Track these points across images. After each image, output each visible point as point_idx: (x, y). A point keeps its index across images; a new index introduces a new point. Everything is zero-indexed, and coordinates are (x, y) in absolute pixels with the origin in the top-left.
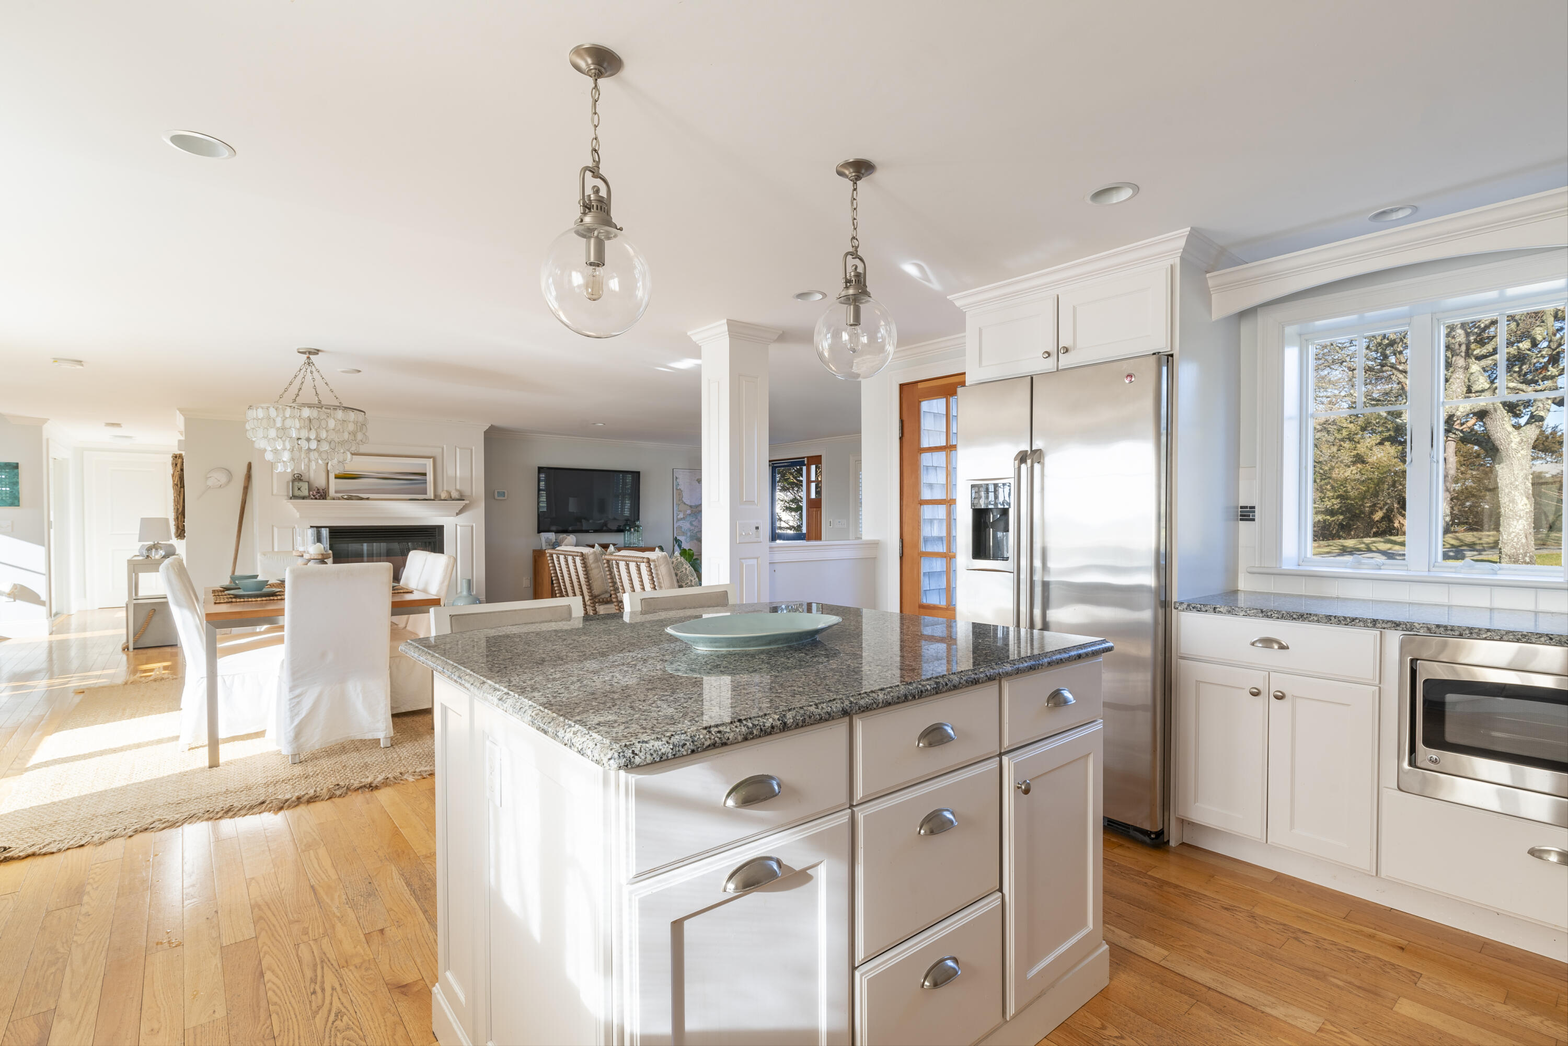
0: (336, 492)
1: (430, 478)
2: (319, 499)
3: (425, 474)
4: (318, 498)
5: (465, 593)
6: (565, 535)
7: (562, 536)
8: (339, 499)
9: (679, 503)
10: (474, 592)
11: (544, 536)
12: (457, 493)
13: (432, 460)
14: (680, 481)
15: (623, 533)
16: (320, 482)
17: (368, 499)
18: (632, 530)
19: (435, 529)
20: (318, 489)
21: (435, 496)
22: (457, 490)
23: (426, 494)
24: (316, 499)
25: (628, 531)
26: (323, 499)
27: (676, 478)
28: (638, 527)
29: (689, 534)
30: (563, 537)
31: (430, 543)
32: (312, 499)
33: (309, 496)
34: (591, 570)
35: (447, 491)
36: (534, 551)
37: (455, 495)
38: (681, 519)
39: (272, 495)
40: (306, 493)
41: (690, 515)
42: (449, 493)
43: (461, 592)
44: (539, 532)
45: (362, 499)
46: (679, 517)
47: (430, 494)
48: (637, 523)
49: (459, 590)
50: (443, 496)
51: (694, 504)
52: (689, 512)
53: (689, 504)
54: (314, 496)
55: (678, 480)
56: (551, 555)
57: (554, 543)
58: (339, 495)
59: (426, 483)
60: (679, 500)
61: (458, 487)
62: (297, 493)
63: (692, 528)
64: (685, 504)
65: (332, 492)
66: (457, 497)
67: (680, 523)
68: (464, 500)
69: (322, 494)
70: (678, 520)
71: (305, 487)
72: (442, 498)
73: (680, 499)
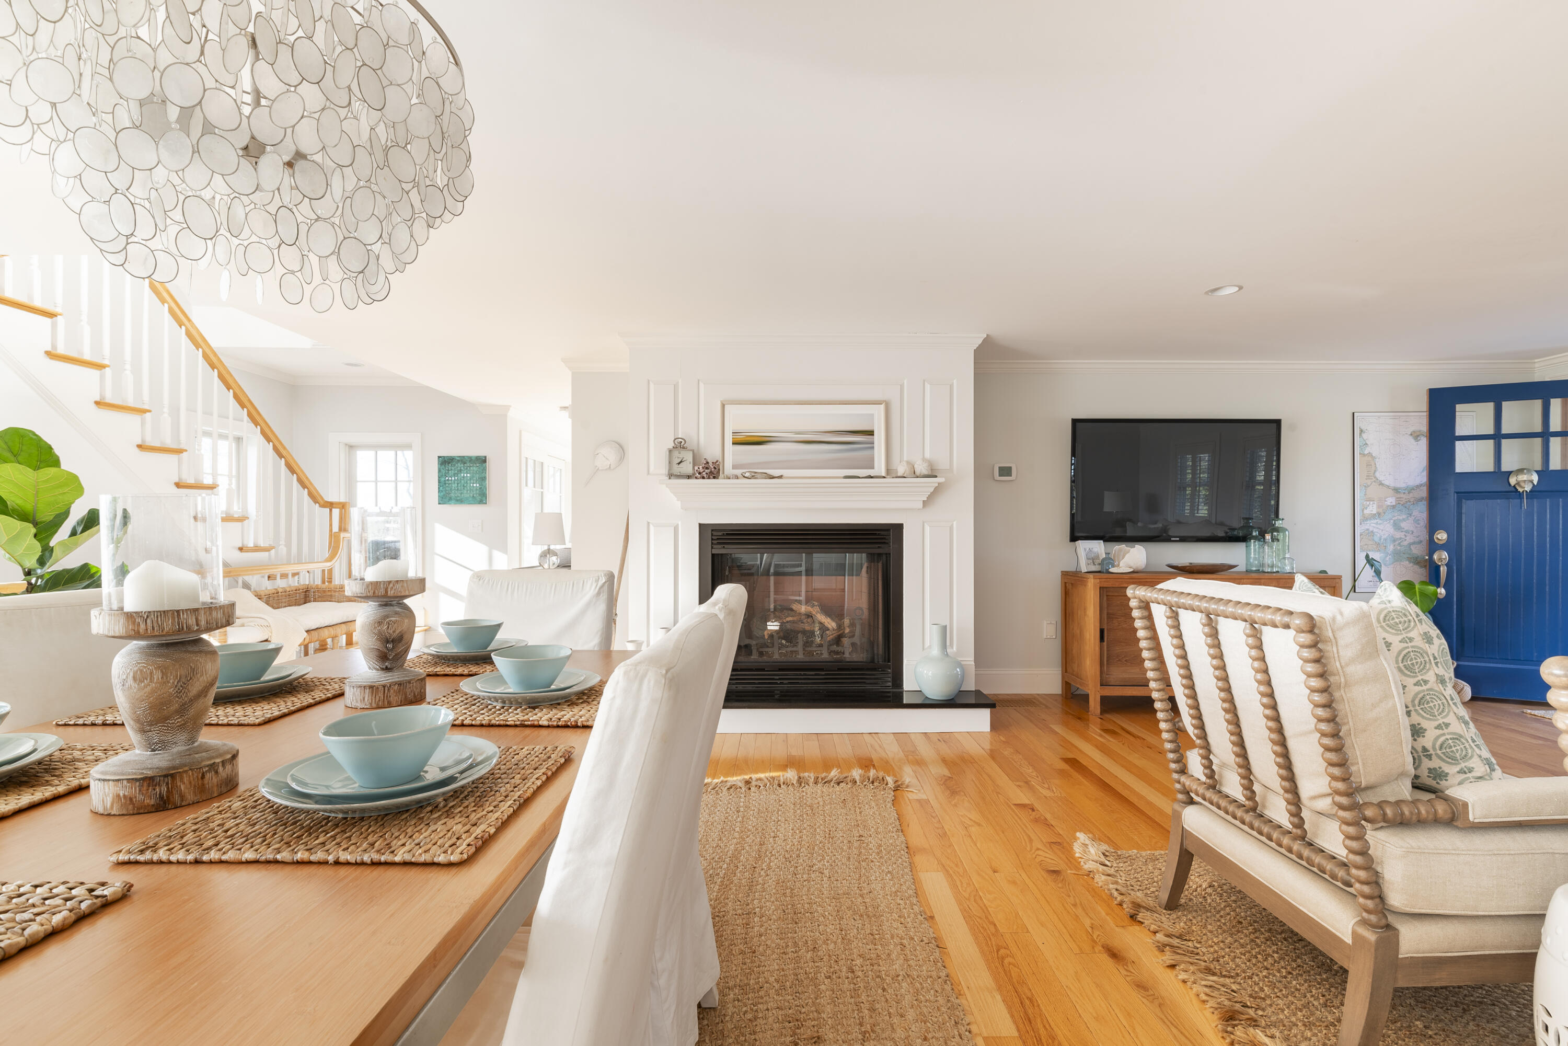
0: (734, 467)
1: (879, 439)
2: (709, 478)
3: (871, 433)
4: (705, 476)
5: (936, 651)
6: (1123, 546)
7: (1118, 548)
8: (737, 477)
9: (1369, 482)
10: (955, 649)
11: (1084, 546)
12: (925, 465)
13: (882, 407)
14: (1370, 437)
15: (1243, 545)
16: (711, 452)
17: (781, 477)
18: (1268, 537)
19: (888, 530)
20: (708, 463)
21: (888, 471)
22: (924, 459)
23: (873, 468)
24: (703, 478)
25: (1255, 538)
26: (714, 478)
27: (1361, 431)
28: (1277, 530)
29: (1391, 548)
30: (1120, 550)
31: (880, 555)
32: (696, 478)
33: (694, 474)
34: (1347, 685)
35: (908, 463)
36: (1065, 574)
37: (921, 468)
38: (1373, 516)
39: (648, 473)
40: (687, 468)
41: (1394, 507)
42: (912, 466)
43: (930, 647)
44: (1074, 538)
45: (773, 478)
46: (1365, 512)
47: (880, 467)
48: (1278, 524)
49: (927, 644)
50: (901, 470)
51: (1403, 485)
52: (1391, 501)
53: (1392, 485)
54: (700, 473)
55: (1364, 435)
56: (1146, 606)
57: (1103, 560)
58: (738, 472)
59: (873, 448)
60: (1368, 477)
61: (928, 455)
62: (677, 469)
63: (1399, 535)
64: (1381, 484)
65: (728, 468)
66: (925, 472)
67: (1371, 525)
68: (936, 477)
69: (712, 471)
70: (1365, 519)
71: (689, 457)
72: (899, 474)
73: (1371, 475)
